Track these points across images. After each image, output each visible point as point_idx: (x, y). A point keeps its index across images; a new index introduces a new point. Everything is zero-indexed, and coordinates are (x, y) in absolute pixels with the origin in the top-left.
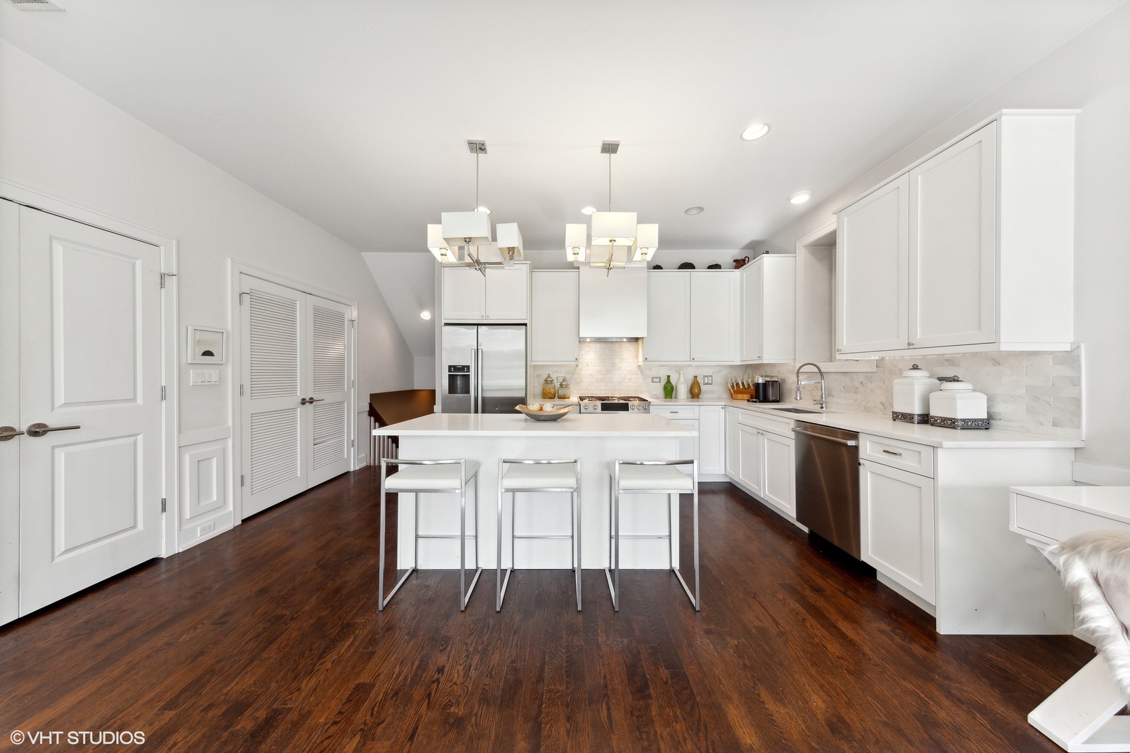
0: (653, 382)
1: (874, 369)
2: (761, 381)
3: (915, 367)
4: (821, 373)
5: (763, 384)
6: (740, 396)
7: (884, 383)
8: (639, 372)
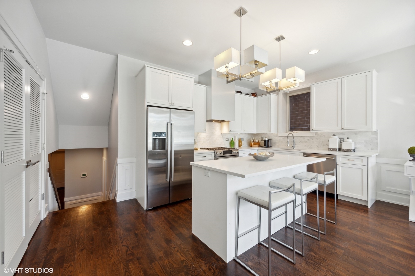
0: (226, 141)
1: (314, 136)
2: (267, 140)
3: (334, 135)
4: (293, 136)
5: (267, 141)
6: (255, 145)
7: (318, 140)
8: (222, 137)
